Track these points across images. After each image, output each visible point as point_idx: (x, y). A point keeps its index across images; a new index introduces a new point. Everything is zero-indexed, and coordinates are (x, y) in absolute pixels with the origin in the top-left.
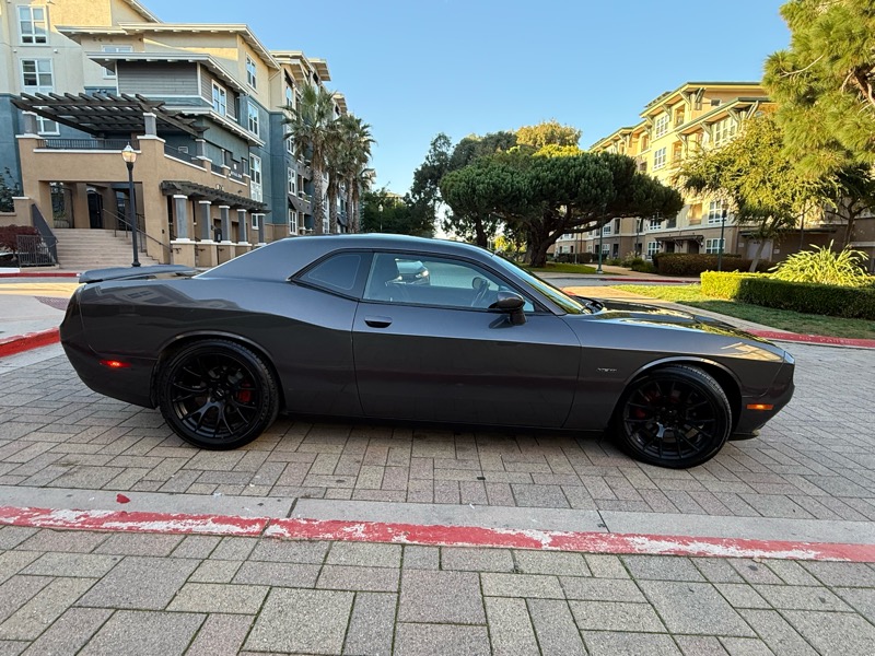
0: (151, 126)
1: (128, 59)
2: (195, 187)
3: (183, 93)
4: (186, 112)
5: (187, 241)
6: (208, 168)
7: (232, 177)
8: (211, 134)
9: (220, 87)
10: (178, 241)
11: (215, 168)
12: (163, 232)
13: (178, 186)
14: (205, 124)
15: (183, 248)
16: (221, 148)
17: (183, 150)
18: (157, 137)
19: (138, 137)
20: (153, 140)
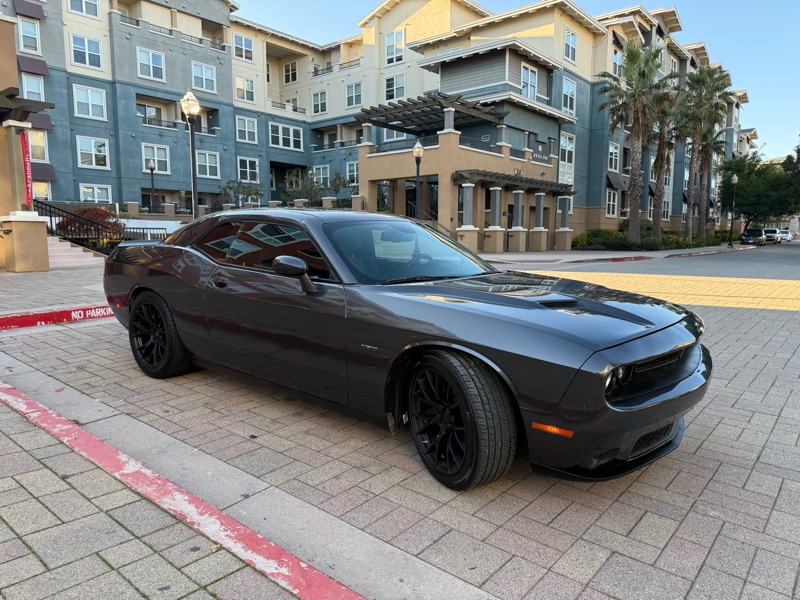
0: (449, 120)
1: (447, 60)
2: (485, 174)
3: (492, 81)
4: (489, 99)
5: (471, 227)
6: (506, 154)
7: (534, 159)
8: (512, 118)
9: (530, 67)
10: (464, 228)
11: (515, 152)
12: (452, 220)
13: (466, 175)
14: (506, 108)
15: (467, 234)
16: (524, 131)
17: (485, 139)
18: (453, 131)
19: (438, 133)
20: (449, 133)
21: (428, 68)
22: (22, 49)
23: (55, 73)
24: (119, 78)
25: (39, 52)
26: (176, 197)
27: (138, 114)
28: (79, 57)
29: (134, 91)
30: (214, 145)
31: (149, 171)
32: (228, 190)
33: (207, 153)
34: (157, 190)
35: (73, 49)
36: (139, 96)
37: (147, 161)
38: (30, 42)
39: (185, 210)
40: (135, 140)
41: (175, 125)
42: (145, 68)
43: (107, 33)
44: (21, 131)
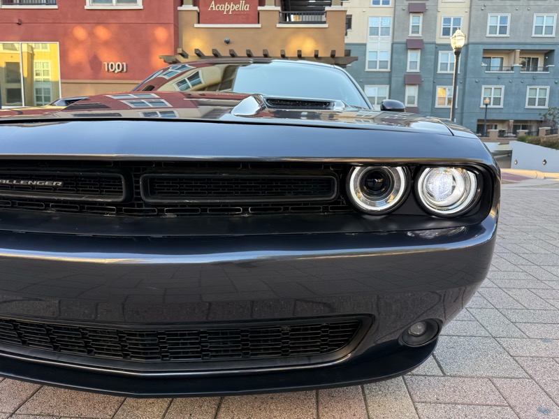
22: (411, 34)
23: (429, 46)
24: (472, 40)
25: (420, 35)
26: (505, 125)
27: (483, 65)
28: (446, 32)
29: (481, 48)
30: (546, 80)
31: (485, 106)
32: (548, 116)
33: (538, 88)
34: (488, 121)
35: (442, 27)
36: (485, 51)
37: (485, 98)
38: (416, 29)
39: (512, 135)
40: (478, 85)
41: (512, 68)
42: (493, 29)
43: (468, 10)
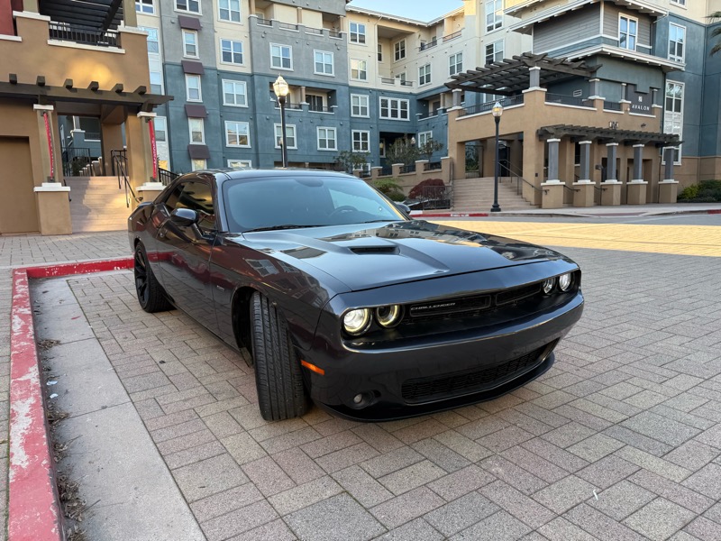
0: (535, 78)
1: (539, 20)
2: (572, 128)
3: (586, 36)
4: (580, 55)
5: (557, 182)
6: (599, 108)
7: (632, 110)
8: (606, 71)
9: (629, 17)
10: (549, 182)
11: (608, 105)
12: (537, 175)
13: (551, 130)
14: (599, 62)
15: (551, 189)
16: (621, 83)
17: (577, 94)
18: (538, 88)
19: (523, 92)
20: (535, 92)
21: (521, 30)
22: (185, 55)
23: (209, 72)
24: (256, 71)
25: (197, 57)
27: (271, 100)
28: (227, 57)
29: (268, 80)
30: (332, 121)
31: (279, 147)
32: (341, 159)
33: (327, 128)
35: (222, 51)
37: (278, 138)
38: (191, 49)
40: (269, 122)
41: (300, 106)
42: (276, 60)
43: (247, 35)
44: (149, 120)
